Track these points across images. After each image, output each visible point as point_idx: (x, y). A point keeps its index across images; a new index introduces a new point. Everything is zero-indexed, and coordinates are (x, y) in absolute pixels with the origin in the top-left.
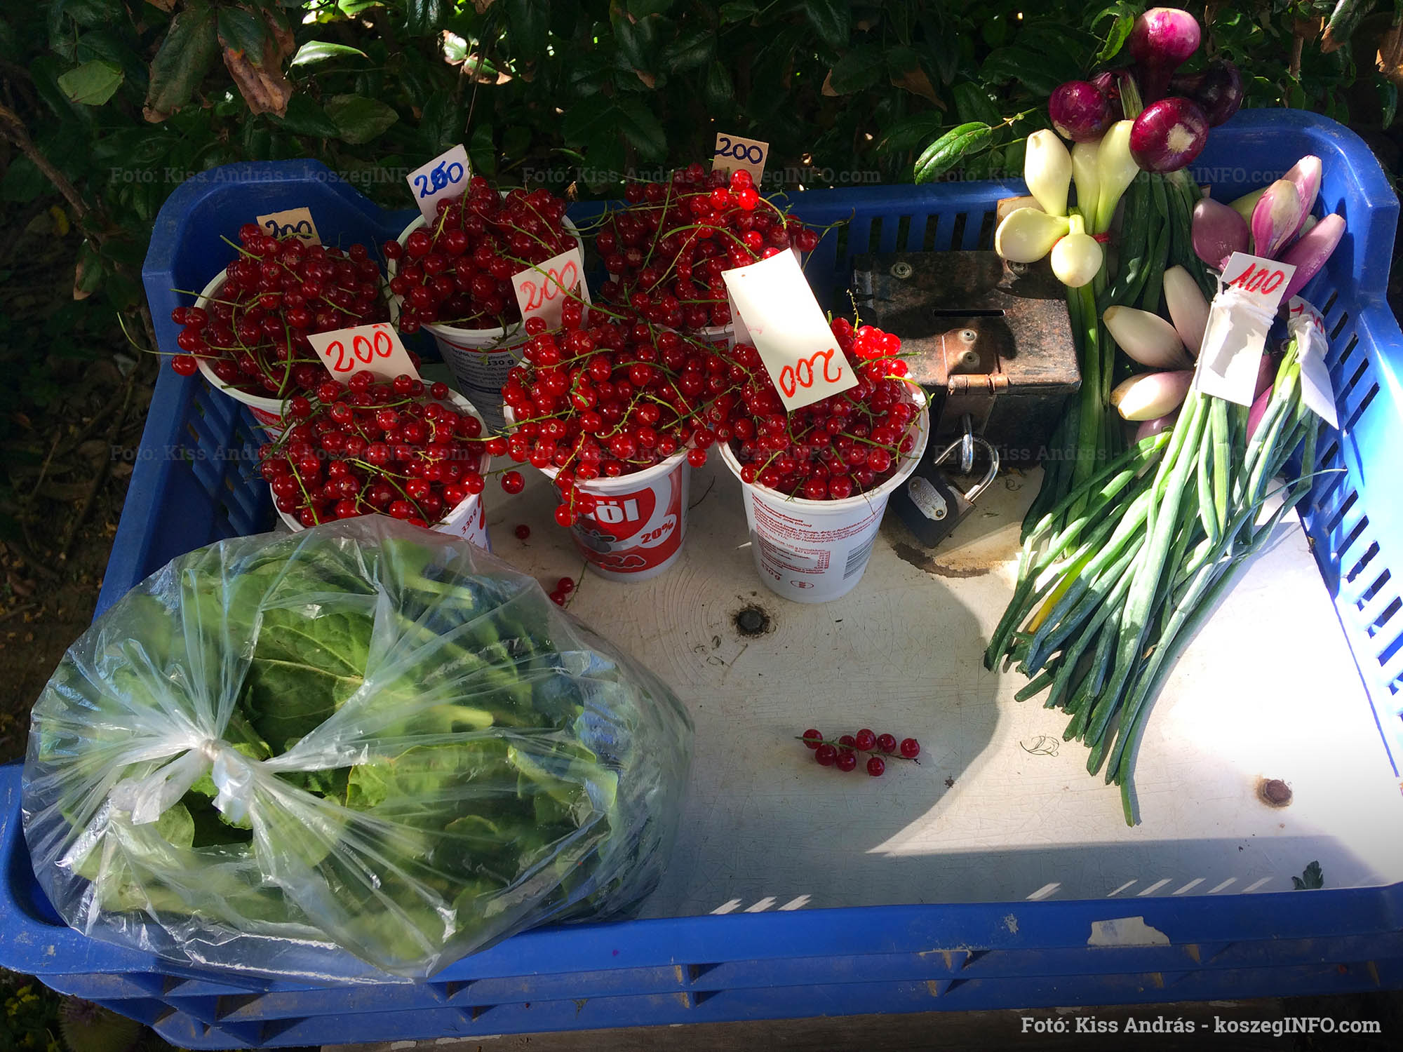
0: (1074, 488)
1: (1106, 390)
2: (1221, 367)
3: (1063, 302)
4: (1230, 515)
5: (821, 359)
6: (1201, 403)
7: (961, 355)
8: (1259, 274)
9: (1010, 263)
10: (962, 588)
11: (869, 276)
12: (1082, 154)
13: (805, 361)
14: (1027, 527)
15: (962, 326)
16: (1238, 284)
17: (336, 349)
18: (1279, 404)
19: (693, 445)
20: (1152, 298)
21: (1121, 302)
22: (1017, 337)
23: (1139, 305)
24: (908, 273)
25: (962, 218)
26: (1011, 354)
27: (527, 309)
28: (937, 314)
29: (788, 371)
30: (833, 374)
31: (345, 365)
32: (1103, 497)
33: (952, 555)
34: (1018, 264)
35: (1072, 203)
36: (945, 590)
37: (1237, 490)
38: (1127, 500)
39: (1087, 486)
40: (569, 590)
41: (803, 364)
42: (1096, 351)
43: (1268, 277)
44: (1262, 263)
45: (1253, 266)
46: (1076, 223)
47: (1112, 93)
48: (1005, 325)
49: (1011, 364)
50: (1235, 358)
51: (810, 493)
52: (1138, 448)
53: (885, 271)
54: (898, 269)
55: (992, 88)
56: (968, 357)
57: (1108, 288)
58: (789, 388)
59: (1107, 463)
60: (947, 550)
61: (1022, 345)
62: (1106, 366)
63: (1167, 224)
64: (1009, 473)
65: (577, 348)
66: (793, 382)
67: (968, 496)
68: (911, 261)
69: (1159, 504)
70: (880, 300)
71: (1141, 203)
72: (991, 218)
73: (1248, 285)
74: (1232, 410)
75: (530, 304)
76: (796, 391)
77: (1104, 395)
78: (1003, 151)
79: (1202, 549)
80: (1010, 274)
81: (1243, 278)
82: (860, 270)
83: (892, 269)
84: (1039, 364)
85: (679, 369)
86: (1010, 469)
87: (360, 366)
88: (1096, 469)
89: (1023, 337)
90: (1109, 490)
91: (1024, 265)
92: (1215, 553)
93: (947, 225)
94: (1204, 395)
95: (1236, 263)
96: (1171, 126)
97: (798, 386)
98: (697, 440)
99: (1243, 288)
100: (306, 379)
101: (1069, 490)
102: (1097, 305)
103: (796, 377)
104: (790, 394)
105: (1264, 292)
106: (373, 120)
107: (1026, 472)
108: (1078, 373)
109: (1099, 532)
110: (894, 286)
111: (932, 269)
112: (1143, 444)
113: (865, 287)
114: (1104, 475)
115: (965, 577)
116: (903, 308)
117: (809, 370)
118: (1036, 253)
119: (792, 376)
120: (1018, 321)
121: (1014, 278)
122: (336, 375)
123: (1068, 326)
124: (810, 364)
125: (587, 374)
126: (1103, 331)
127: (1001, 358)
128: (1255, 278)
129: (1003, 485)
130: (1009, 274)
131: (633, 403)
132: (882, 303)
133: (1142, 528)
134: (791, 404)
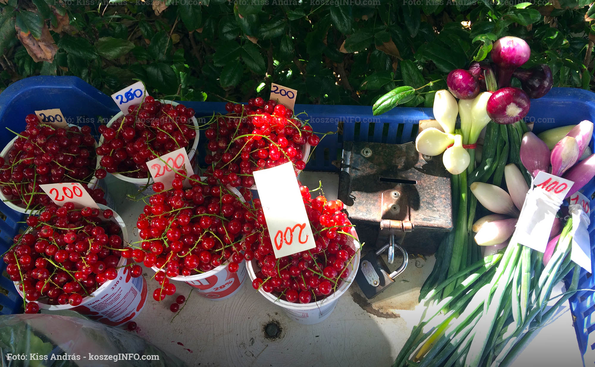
0: (449, 277)
1: (470, 225)
2: (530, 230)
3: (449, 179)
4: (529, 308)
5: (298, 229)
6: (517, 248)
7: (390, 206)
8: (553, 183)
9: (423, 155)
10: (384, 324)
11: (349, 154)
12: (464, 105)
13: (290, 229)
14: (423, 292)
15: (392, 188)
16: (541, 186)
17: (54, 191)
18: (559, 255)
19: (231, 260)
20: (498, 178)
21: (480, 180)
22: (421, 198)
23: (491, 181)
24: (369, 154)
25: (401, 126)
26: (417, 207)
27: (156, 176)
28: (382, 180)
29: (280, 234)
30: (303, 239)
31: (60, 198)
32: (462, 286)
33: (382, 304)
34: (427, 156)
35: (458, 127)
36: (375, 324)
37: (534, 297)
38: (476, 287)
39: (455, 278)
40: (182, 303)
41: (289, 230)
42: (465, 205)
43: (558, 185)
44: (555, 178)
45: (550, 179)
46: (458, 139)
47: (480, 77)
48: (416, 190)
49: (416, 213)
50: (538, 224)
51: (288, 298)
52: (483, 261)
53: (358, 152)
54: (365, 152)
55: (420, 64)
56: (394, 207)
57: (475, 170)
58: (279, 244)
59: (467, 266)
60: (379, 300)
61: (423, 202)
62: (471, 212)
63: (507, 145)
64: (418, 257)
65: (174, 206)
66: (281, 241)
67: (391, 276)
68: (372, 148)
69: (492, 294)
70: (354, 168)
71: (494, 132)
72: (416, 129)
73: (547, 188)
74: (534, 254)
75: (158, 174)
76: (283, 246)
77: (469, 228)
78: (424, 96)
79: (512, 327)
80: (422, 162)
81: (544, 184)
82: (346, 150)
83: (362, 151)
84: (431, 215)
85: (229, 217)
86: (418, 255)
87: (67, 200)
88: (460, 270)
89: (424, 198)
90: (466, 283)
91: (430, 156)
92: (518, 332)
93: (393, 129)
94: (519, 244)
95: (541, 176)
96: (509, 104)
97: (284, 244)
98: (234, 259)
99: (544, 189)
100: (43, 201)
101: (446, 278)
102: (468, 180)
103: (284, 238)
104: (279, 248)
105: (556, 192)
106: (121, 48)
107: (427, 257)
108: (451, 223)
109: (460, 304)
110: (362, 161)
111: (382, 153)
112: (486, 259)
113: (346, 160)
114: (464, 273)
115: (387, 318)
116: (364, 174)
117: (291, 235)
118: (436, 152)
119: (281, 237)
120: (423, 188)
121: (425, 163)
122: (56, 202)
123: (449, 193)
124: (292, 231)
125: (176, 221)
126: (470, 195)
127: (412, 210)
128: (551, 185)
129: (414, 264)
130: (422, 160)
131: (201, 236)
132: (354, 170)
133: (481, 308)
134: (279, 254)
